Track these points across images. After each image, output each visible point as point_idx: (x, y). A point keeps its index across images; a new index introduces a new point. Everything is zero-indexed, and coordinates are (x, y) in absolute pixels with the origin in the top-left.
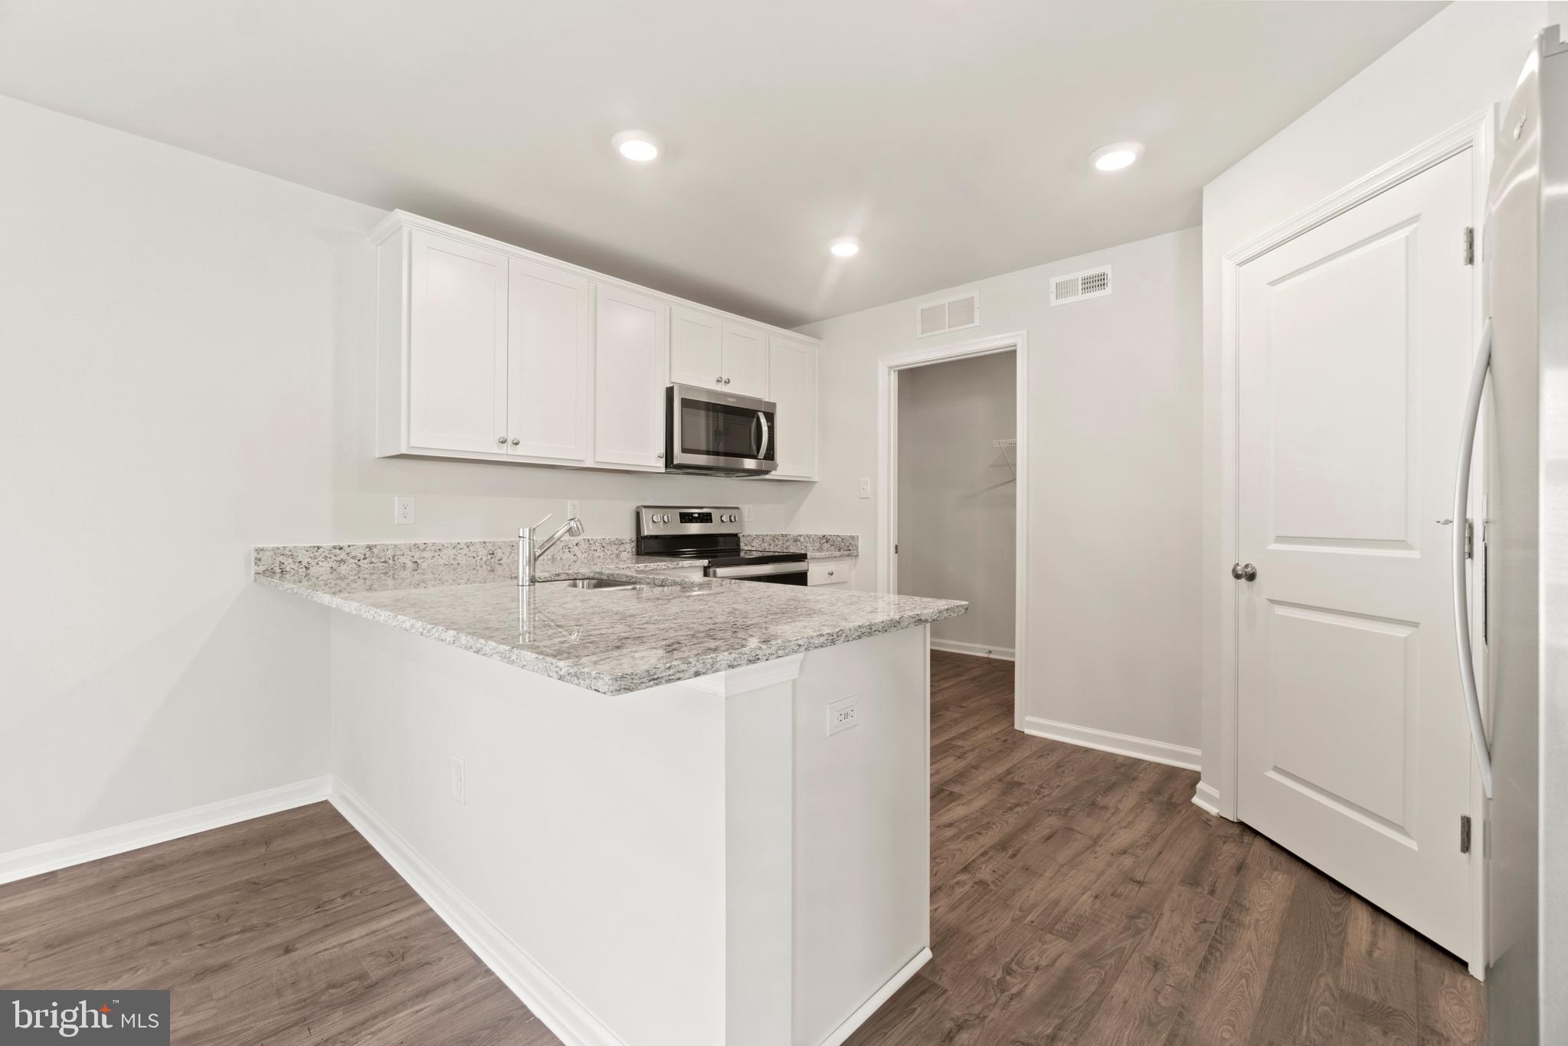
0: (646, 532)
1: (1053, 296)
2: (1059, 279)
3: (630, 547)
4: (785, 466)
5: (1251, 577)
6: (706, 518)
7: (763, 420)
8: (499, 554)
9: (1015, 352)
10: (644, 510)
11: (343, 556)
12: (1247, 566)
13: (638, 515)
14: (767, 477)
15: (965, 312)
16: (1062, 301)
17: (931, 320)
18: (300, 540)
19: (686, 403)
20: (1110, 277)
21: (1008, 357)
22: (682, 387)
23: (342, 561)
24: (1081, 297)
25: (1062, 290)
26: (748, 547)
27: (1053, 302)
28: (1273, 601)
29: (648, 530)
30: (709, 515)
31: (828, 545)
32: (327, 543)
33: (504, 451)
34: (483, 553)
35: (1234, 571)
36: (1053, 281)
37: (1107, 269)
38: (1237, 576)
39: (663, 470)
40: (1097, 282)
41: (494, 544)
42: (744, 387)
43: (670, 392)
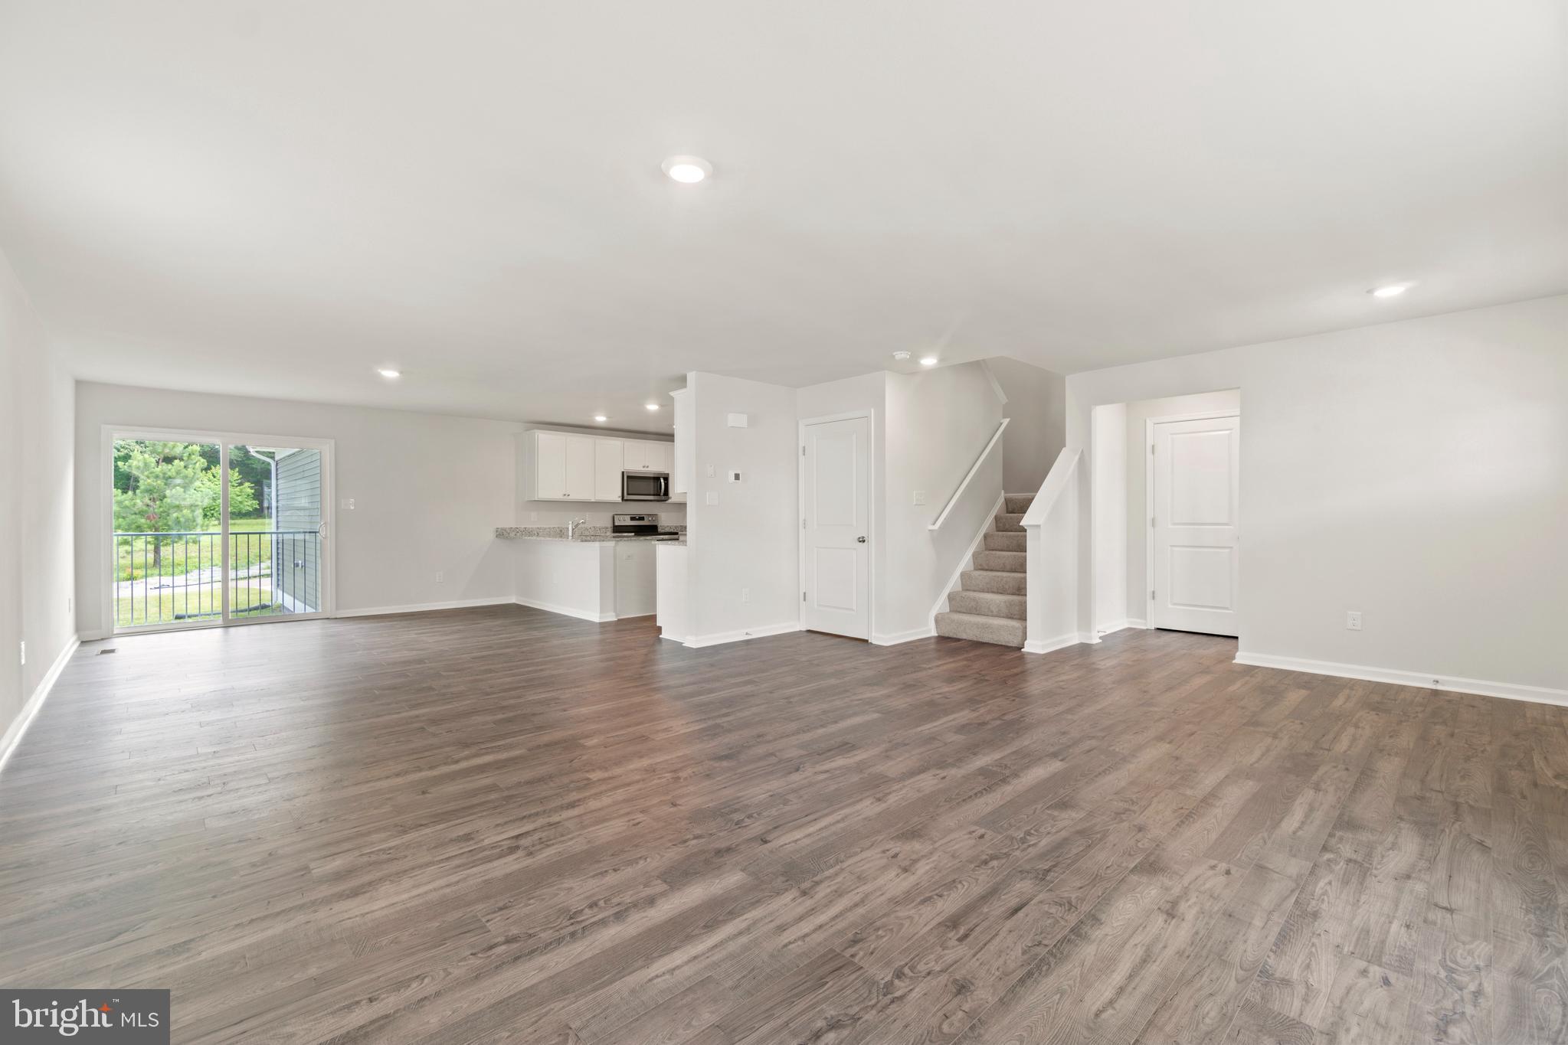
0: (616, 524)
3: (610, 530)
6: (642, 519)
7: (662, 481)
10: (615, 516)
13: (613, 518)
18: (507, 525)
19: (628, 477)
22: (629, 471)
26: (661, 529)
29: (617, 523)
32: (514, 526)
39: (622, 502)
43: (623, 473)
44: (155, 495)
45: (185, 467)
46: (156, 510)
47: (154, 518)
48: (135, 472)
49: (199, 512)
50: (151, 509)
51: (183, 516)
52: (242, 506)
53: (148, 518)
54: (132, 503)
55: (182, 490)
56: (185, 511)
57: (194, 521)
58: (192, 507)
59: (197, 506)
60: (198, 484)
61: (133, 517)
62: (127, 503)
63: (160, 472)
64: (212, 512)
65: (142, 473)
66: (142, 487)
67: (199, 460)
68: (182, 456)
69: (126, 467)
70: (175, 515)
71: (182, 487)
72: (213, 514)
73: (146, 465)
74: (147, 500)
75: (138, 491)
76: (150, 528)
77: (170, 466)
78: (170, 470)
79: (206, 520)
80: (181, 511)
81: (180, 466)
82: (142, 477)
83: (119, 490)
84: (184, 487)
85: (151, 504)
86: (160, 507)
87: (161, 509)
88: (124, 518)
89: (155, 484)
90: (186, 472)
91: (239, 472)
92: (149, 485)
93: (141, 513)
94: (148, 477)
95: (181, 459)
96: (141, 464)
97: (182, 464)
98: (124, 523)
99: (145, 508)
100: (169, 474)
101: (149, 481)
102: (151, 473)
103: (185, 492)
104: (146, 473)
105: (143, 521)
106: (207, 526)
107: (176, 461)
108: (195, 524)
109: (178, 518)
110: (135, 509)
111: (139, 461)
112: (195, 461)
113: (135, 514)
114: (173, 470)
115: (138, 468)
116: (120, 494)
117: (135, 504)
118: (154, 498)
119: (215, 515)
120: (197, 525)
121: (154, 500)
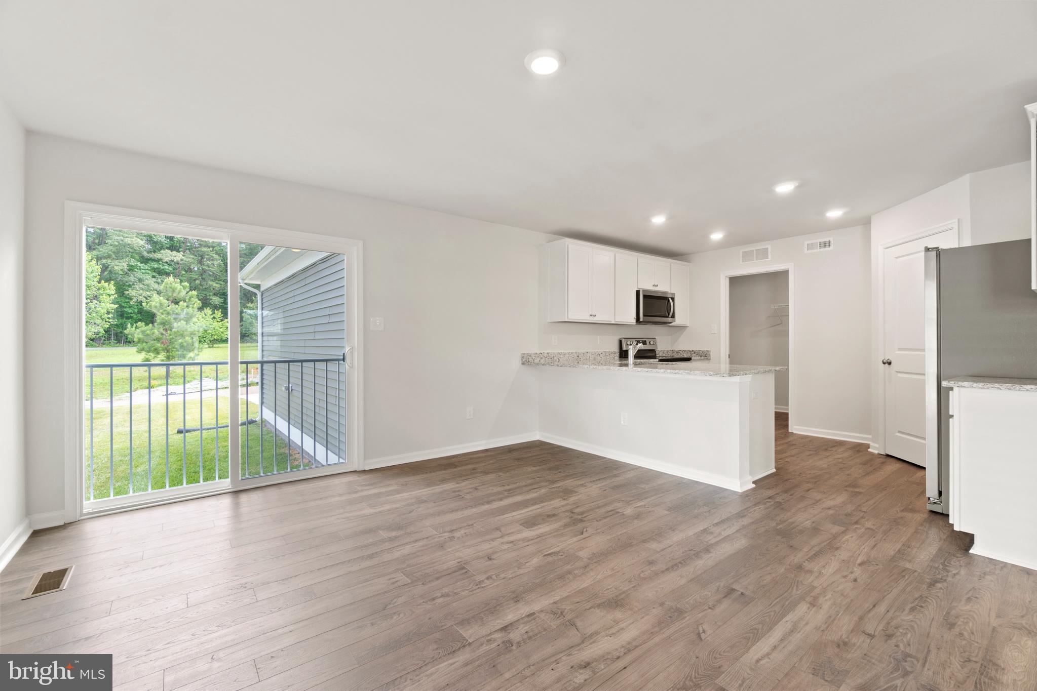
1: (806, 249)
2: (809, 242)
3: (618, 355)
4: (679, 320)
5: (890, 363)
7: (671, 300)
8: (580, 357)
9: (788, 271)
10: (624, 340)
11: (542, 356)
12: (888, 359)
13: (620, 342)
14: (670, 325)
15: (763, 254)
16: (810, 251)
17: (747, 256)
18: (535, 350)
19: (645, 296)
20: (832, 242)
21: (784, 274)
22: (644, 291)
23: (541, 358)
24: (819, 250)
25: (810, 247)
26: (660, 355)
27: (806, 251)
28: (897, 372)
30: (646, 341)
31: (695, 355)
32: (538, 352)
33: (591, 319)
34: (576, 356)
35: (883, 361)
36: (806, 243)
37: (831, 239)
38: (884, 363)
39: (635, 324)
40: (827, 244)
41: (579, 353)
42: (663, 287)
43: (638, 292)
44: (167, 327)
45: (187, 306)
46: (167, 338)
47: (166, 343)
48: (154, 310)
49: (196, 339)
50: (164, 336)
51: (186, 342)
52: (223, 335)
53: (163, 343)
54: (152, 333)
55: (185, 323)
56: (187, 338)
57: (193, 345)
58: (192, 334)
59: (195, 334)
60: (195, 320)
61: (153, 342)
62: (148, 332)
63: (171, 310)
64: (205, 339)
65: (159, 311)
66: (158, 321)
67: (196, 302)
68: (185, 299)
69: (148, 306)
70: (180, 341)
71: (185, 321)
72: (205, 341)
73: (161, 304)
74: (161, 330)
75: (155, 324)
76: (163, 350)
77: (177, 306)
78: (177, 309)
79: (201, 344)
80: (185, 338)
81: (184, 306)
82: (158, 313)
83: (143, 323)
84: (186, 321)
85: (164, 333)
86: (170, 335)
87: (171, 337)
88: (146, 343)
89: (167, 318)
90: (188, 310)
91: (221, 312)
92: (163, 319)
93: (158, 340)
94: (162, 314)
95: (185, 301)
96: (158, 305)
97: (185, 304)
98: (146, 347)
99: (160, 336)
100: (177, 311)
101: (163, 316)
102: (165, 311)
103: (186, 324)
104: (161, 311)
105: (159, 345)
106: (202, 348)
107: (181, 302)
108: (193, 347)
109: (182, 343)
110: (154, 337)
111: (156, 303)
112: (193, 302)
113: (154, 340)
114: (179, 309)
115: (156, 307)
116: (144, 326)
117: (153, 333)
118: (166, 329)
119: (206, 341)
120: (194, 348)
121: (166, 330)
